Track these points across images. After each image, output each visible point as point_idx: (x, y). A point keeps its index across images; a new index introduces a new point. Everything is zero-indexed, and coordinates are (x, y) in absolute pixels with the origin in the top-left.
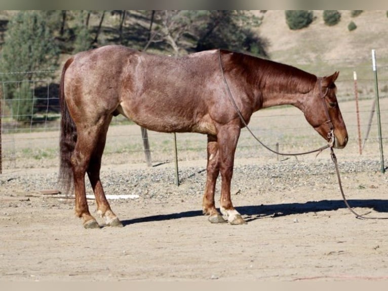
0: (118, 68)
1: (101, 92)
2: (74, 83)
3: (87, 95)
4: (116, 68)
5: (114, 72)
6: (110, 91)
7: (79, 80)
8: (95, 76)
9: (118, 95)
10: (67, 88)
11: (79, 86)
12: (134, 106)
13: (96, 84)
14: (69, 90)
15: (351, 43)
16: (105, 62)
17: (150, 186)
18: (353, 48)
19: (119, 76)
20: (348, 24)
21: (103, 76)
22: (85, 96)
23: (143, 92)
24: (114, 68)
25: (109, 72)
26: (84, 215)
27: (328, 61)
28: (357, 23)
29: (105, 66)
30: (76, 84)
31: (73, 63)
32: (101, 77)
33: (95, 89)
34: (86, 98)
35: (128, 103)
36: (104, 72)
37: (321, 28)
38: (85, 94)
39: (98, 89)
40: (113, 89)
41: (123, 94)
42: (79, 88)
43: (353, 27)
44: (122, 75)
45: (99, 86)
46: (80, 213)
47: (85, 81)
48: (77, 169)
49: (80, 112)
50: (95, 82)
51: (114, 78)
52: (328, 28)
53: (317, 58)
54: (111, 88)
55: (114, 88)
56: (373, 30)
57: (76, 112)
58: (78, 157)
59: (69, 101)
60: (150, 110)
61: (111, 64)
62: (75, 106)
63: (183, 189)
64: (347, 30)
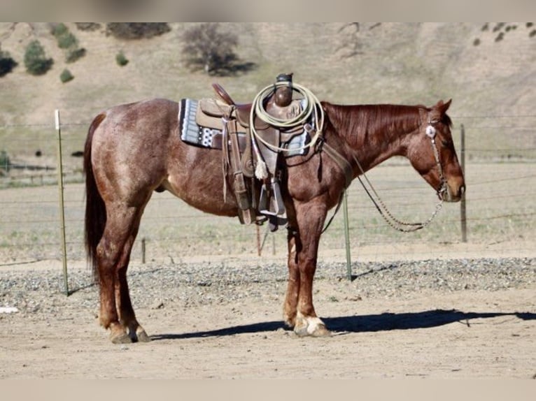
0: (164, 131)
1: (142, 161)
2: (105, 148)
3: (123, 165)
4: (161, 130)
5: (159, 136)
6: (153, 161)
7: (112, 145)
8: (134, 140)
9: (163, 166)
10: (95, 154)
11: (113, 152)
12: (184, 182)
13: (135, 151)
14: (98, 158)
15: (64, 100)
16: (148, 121)
17: (27, 295)
18: (67, 108)
19: (165, 142)
20: (61, 72)
21: (144, 140)
22: (119, 166)
23: (197, 164)
24: (158, 130)
25: (153, 136)
26: (112, 325)
27: (30, 125)
28: (73, 72)
29: (147, 127)
30: (107, 150)
31: (105, 121)
32: (141, 142)
33: (134, 157)
34: (122, 169)
35: (177, 177)
36: (145, 135)
37: (21, 78)
38: (120, 164)
39: (137, 158)
40: (156, 158)
41: (170, 165)
42: (112, 155)
43: (67, 77)
44: (169, 139)
45: (138, 153)
46: (107, 323)
47: (120, 146)
48: (105, 263)
49: (111, 187)
50: (133, 147)
51: (158, 144)
52: (31, 77)
53: (15, 120)
54: (154, 157)
55: (158, 156)
56: (96, 81)
57: (107, 186)
58: (108, 247)
59: (97, 171)
60: (205, 188)
61: (156, 124)
62: (106, 178)
63: (76, 300)
64: (59, 81)
